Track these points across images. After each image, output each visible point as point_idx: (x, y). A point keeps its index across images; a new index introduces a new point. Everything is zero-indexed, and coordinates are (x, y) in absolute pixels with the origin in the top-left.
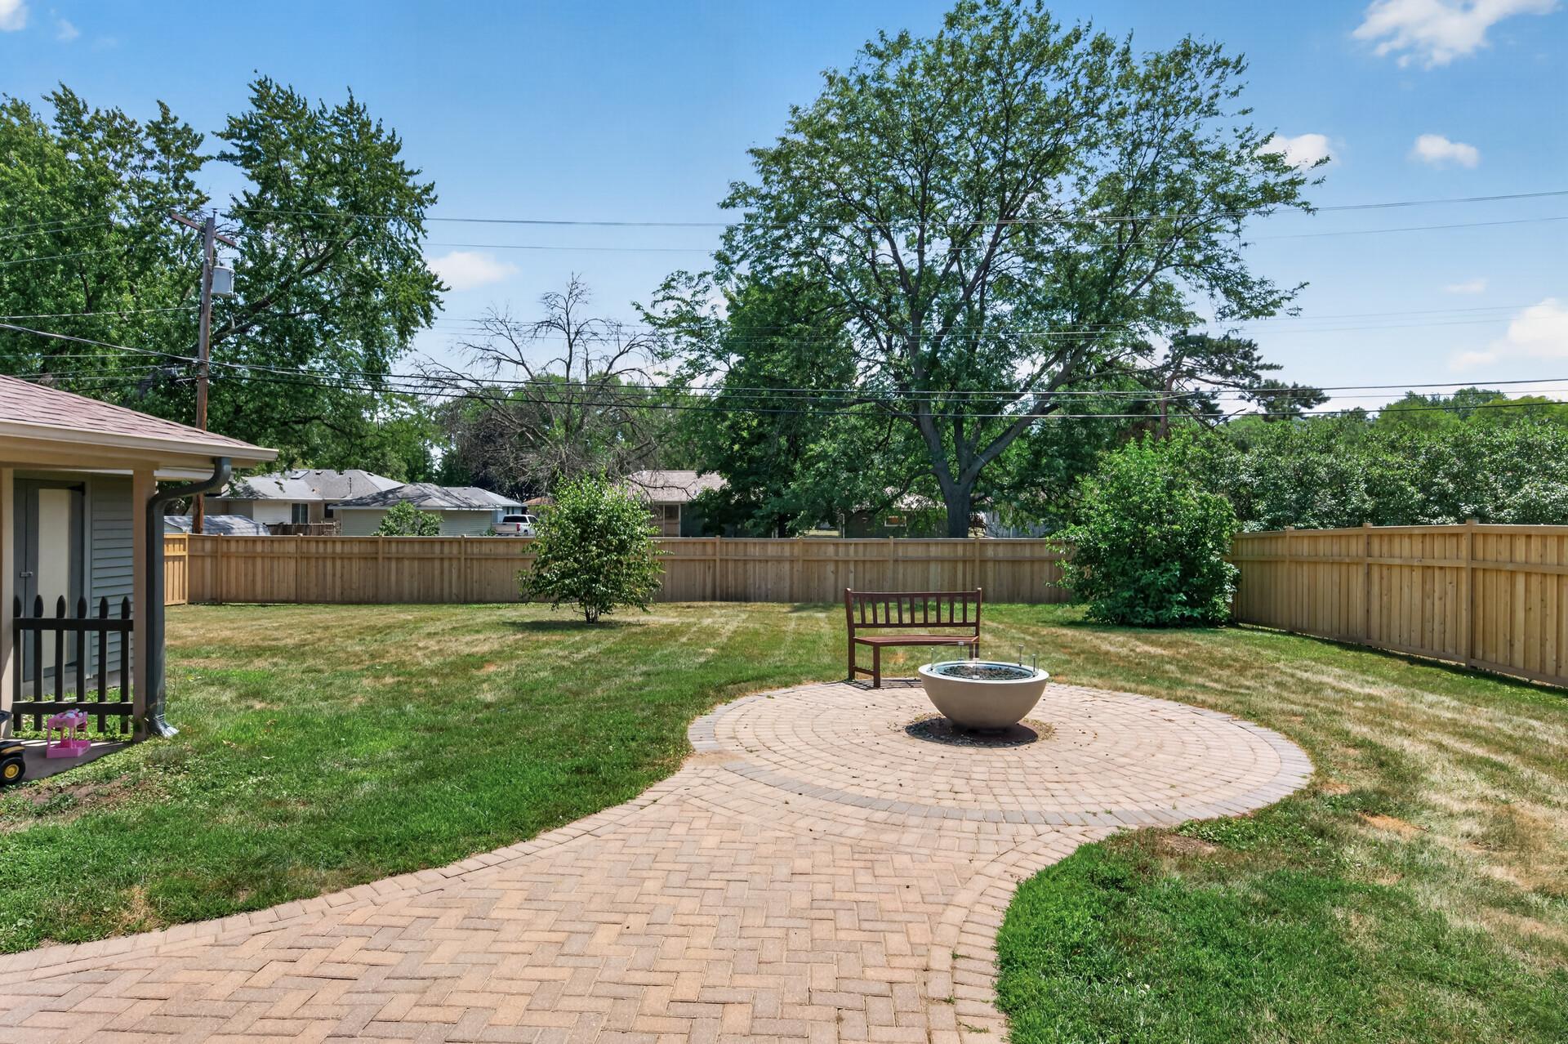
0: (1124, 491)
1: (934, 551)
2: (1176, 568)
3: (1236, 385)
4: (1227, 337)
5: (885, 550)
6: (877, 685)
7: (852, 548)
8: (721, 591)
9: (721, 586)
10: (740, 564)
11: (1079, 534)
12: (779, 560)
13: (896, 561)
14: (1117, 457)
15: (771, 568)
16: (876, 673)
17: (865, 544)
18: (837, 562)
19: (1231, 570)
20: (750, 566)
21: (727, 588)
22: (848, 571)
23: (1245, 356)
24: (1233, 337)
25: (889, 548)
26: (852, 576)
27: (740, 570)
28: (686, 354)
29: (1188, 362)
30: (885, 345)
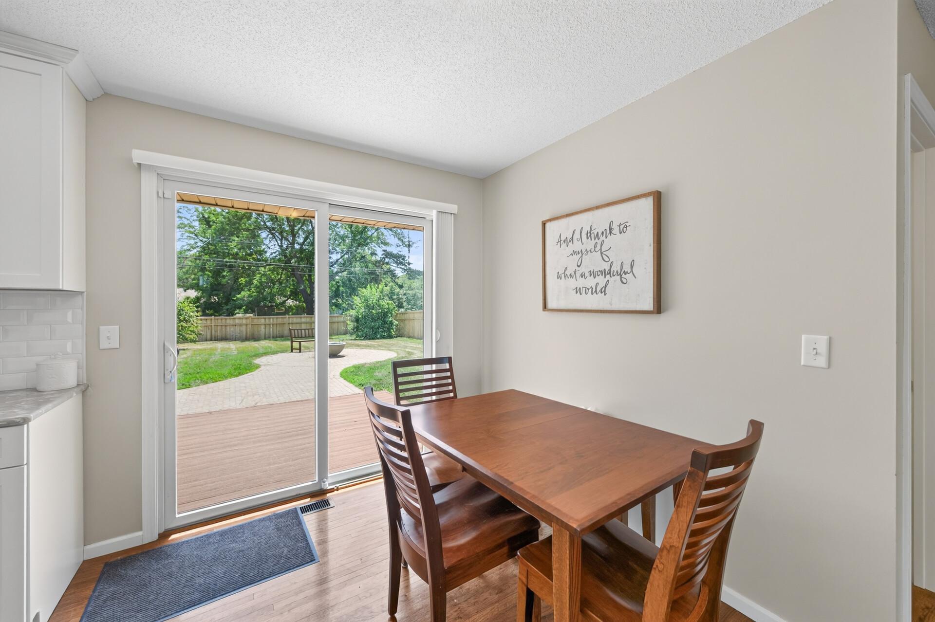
0: (366, 300)
1: (303, 320)
2: (380, 322)
3: (401, 268)
4: (398, 253)
5: (285, 320)
6: (300, 352)
7: (271, 320)
8: (215, 337)
9: (215, 335)
10: (224, 327)
11: (353, 313)
12: (241, 325)
13: (289, 324)
14: (364, 290)
15: (237, 328)
16: (300, 349)
17: (277, 318)
18: (265, 324)
19: (396, 322)
20: (228, 328)
21: (217, 336)
22: (270, 328)
23: (403, 259)
24: (400, 253)
25: (287, 319)
26: (271, 329)
27: (224, 329)
28: (187, 241)
29: (387, 260)
30: (280, 245)
